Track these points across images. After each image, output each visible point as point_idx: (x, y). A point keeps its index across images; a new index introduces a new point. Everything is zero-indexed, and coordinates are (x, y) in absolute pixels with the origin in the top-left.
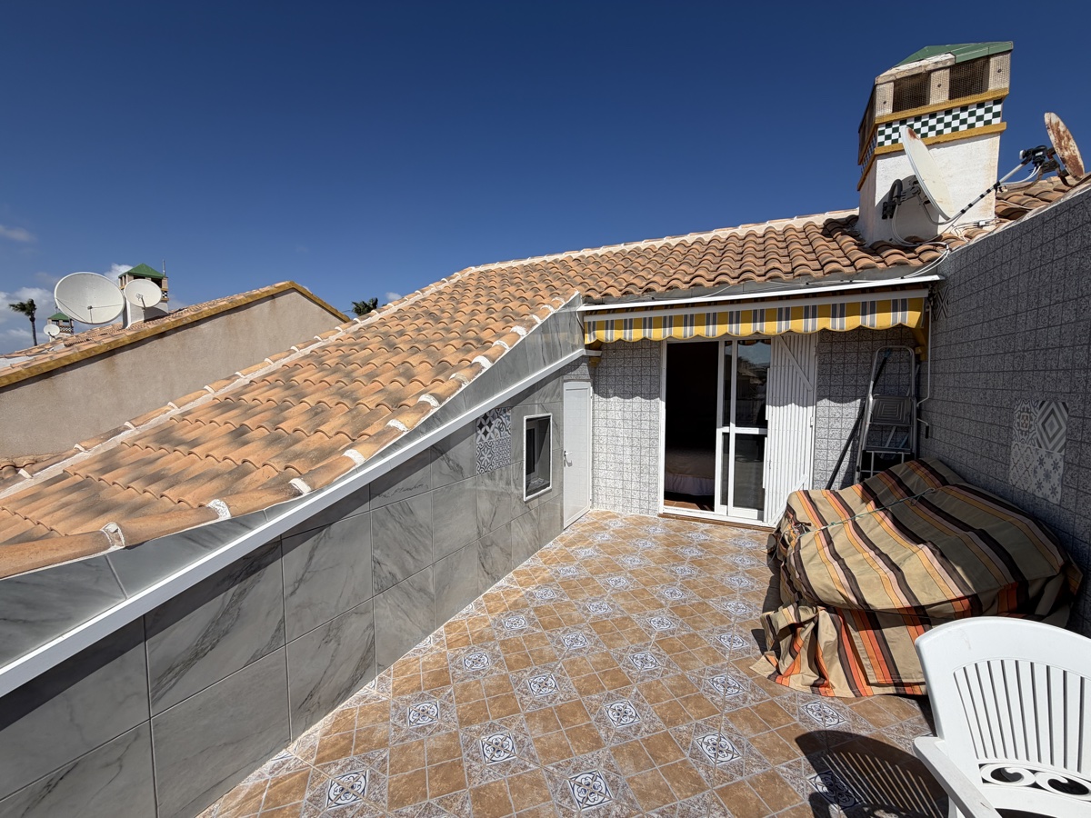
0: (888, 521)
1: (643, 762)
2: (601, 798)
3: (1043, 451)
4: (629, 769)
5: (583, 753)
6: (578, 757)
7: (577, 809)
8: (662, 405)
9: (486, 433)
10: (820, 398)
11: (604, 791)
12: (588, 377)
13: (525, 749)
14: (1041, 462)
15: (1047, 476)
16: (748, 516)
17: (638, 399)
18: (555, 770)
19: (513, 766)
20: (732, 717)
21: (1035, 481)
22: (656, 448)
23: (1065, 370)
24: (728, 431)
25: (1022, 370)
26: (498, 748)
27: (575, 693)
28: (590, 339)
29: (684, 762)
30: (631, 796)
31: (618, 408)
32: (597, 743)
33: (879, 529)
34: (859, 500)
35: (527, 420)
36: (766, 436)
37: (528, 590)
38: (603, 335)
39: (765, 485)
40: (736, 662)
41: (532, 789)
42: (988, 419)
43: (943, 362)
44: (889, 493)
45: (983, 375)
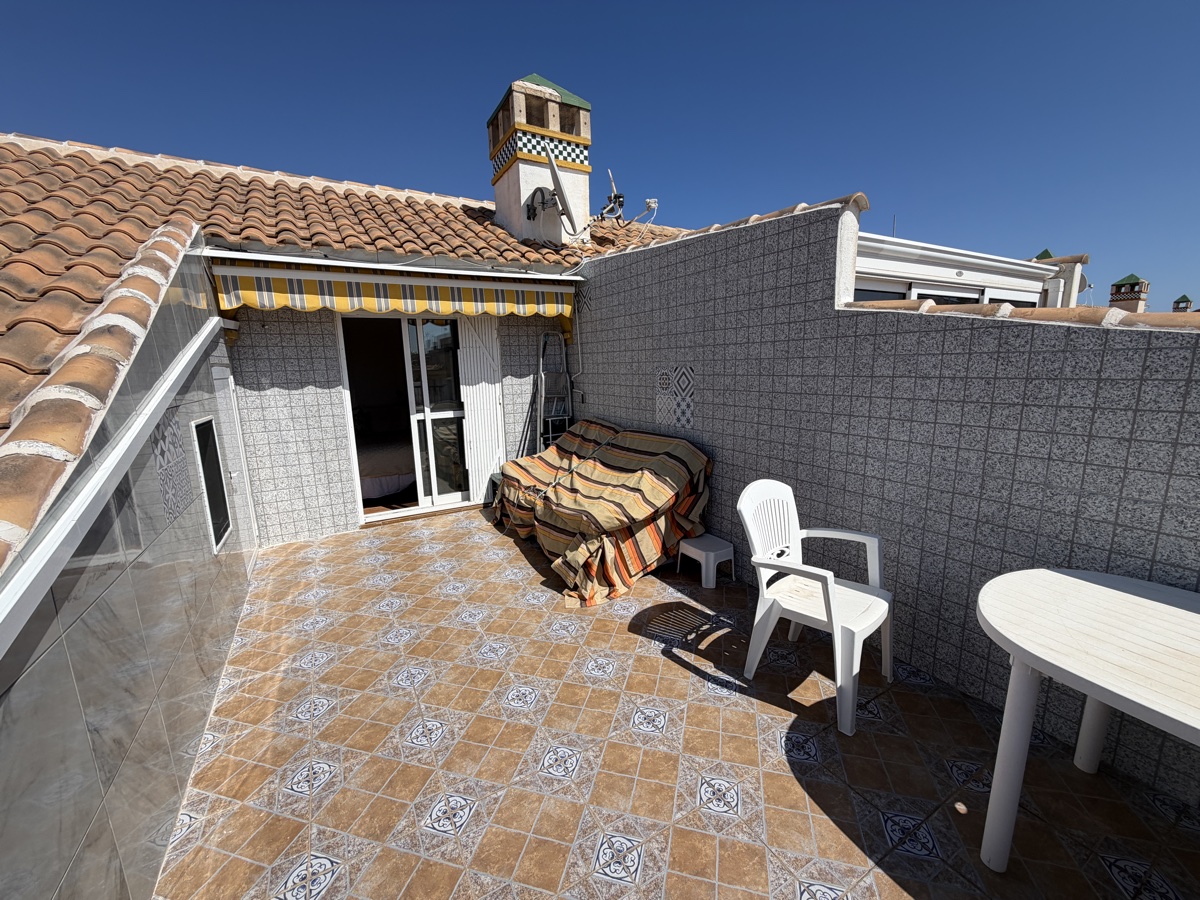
0: (598, 464)
1: (572, 713)
2: (574, 759)
3: (679, 399)
4: (567, 725)
5: (527, 746)
6: (527, 753)
7: (568, 781)
8: (347, 394)
9: (163, 453)
10: (504, 376)
11: (571, 753)
12: (226, 361)
13: (477, 790)
14: (679, 405)
15: (683, 413)
16: (454, 499)
17: (311, 389)
18: (522, 776)
19: (483, 810)
20: (588, 643)
21: (675, 418)
22: (346, 447)
23: (690, 347)
24: (424, 417)
25: (660, 348)
26: (450, 814)
27: (466, 715)
28: (230, 302)
29: (593, 691)
30: (589, 738)
31: (281, 403)
32: (529, 731)
33: (596, 472)
34: (557, 458)
35: (197, 427)
36: (464, 418)
37: (282, 668)
38: (253, 298)
39: (469, 465)
40: (554, 609)
41: (522, 806)
42: (636, 383)
43: (590, 345)
44: (580, 447)
45: (629, 353)
